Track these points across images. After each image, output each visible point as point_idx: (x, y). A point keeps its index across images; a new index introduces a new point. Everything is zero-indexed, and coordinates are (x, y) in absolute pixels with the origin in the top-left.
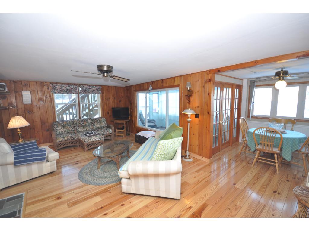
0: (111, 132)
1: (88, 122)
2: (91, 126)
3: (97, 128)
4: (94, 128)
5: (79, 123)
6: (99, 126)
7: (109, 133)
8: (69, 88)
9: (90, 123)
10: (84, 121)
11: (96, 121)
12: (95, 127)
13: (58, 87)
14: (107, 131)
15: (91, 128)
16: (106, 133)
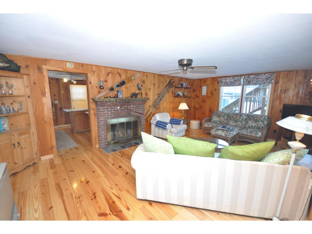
0: (258, 136)
1: (242, 118)
2: (244, 123)
3: (250, 126)
4: (247, 126)
5: (232, 117)
6: (254, 124)
7: (256, 137)
9: (244, 119)
10: (238, 115)
11: (252, 118)
12: (248, 124)
14: (253, 133)
15: (242, 125)
16: (250, 134)
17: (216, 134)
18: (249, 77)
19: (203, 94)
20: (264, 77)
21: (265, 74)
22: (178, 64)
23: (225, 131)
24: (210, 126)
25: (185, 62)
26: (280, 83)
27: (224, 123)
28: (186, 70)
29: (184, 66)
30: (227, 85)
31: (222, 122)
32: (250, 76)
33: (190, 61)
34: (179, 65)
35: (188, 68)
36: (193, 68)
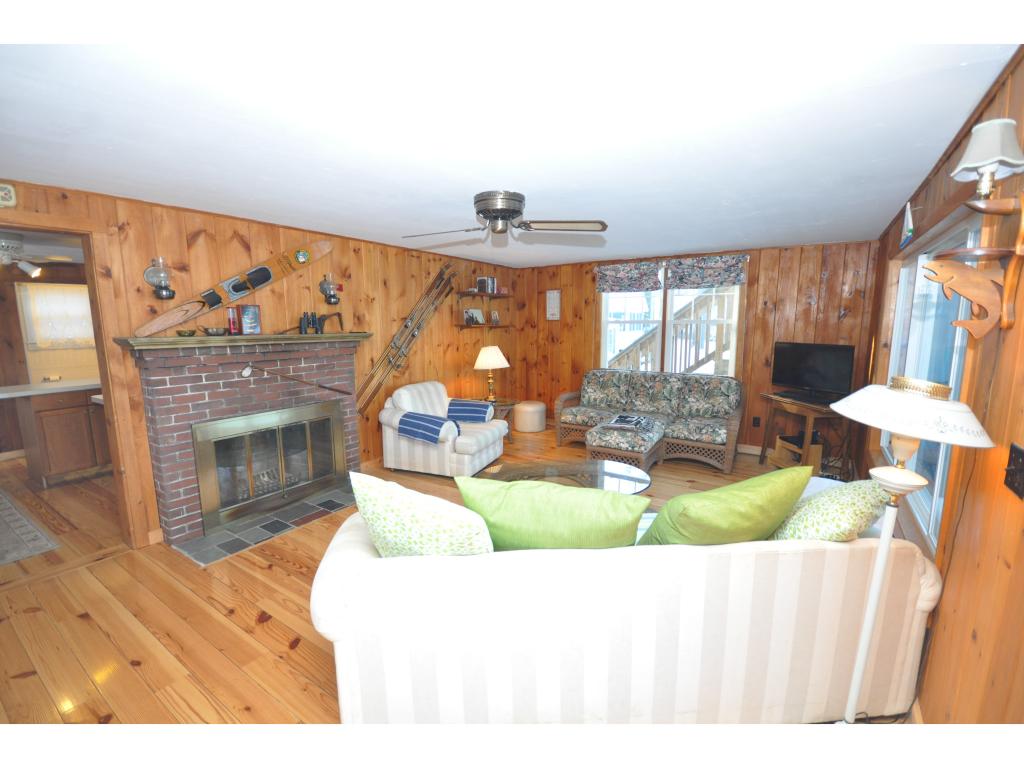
0: (719, 440)
1: (668, 386)
2: (674, 402)
3: (694, 411)
4: (685, 411)
5: (642, 385)
6: (703, 405)
7: (713, 442)
8: (635, 274)
9: (675, 390)
10: (657, 379)
11: (696, 385)
12: (687, 406)
13: (607, 273)
14: (704, 431)
15: (671, 408)
16: (697, 437)
17: (603, 444)
18: (681, 264)
19: (549, 316)
20: (720, 264)
21: (721, 254)
22: (474, 211)
23: (629, 434)
24: (579, 418)
25: (500, 204)
26: (762, 281)
27: (618, 406)
28: (503, 231)
29: (496, 218)
30: (619, 286)
31: (613, 403)
32: (683, 261)
33: (516, 201)
34: (478, 213)
35: (509, 224)
36: (526, 225)
